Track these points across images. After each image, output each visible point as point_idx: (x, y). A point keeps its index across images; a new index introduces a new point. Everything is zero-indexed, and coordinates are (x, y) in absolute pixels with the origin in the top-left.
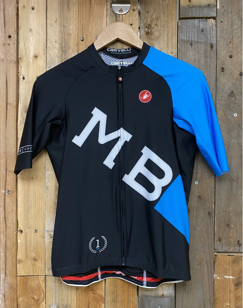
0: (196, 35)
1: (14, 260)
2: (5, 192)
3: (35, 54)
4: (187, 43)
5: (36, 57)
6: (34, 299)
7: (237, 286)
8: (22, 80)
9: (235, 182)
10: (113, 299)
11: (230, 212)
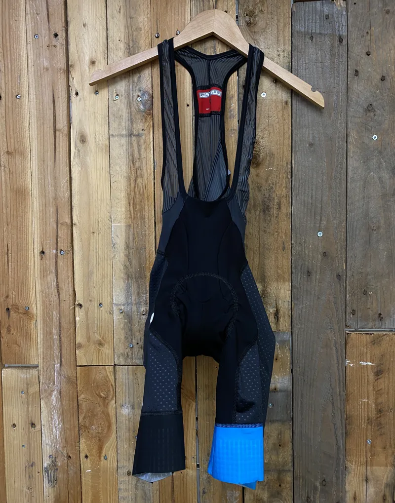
0: (318, 24)
1: (72, 344)
2: (57, 253)
3: (92, 59)
4: (305, 36)
5: (93, 63)
6: (100, 396)
7: (378, 375)
8: (75, 96)
9: (375, 232)
10: (208, 394)
11: (367, 275)
